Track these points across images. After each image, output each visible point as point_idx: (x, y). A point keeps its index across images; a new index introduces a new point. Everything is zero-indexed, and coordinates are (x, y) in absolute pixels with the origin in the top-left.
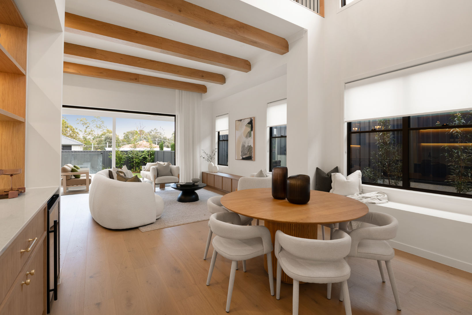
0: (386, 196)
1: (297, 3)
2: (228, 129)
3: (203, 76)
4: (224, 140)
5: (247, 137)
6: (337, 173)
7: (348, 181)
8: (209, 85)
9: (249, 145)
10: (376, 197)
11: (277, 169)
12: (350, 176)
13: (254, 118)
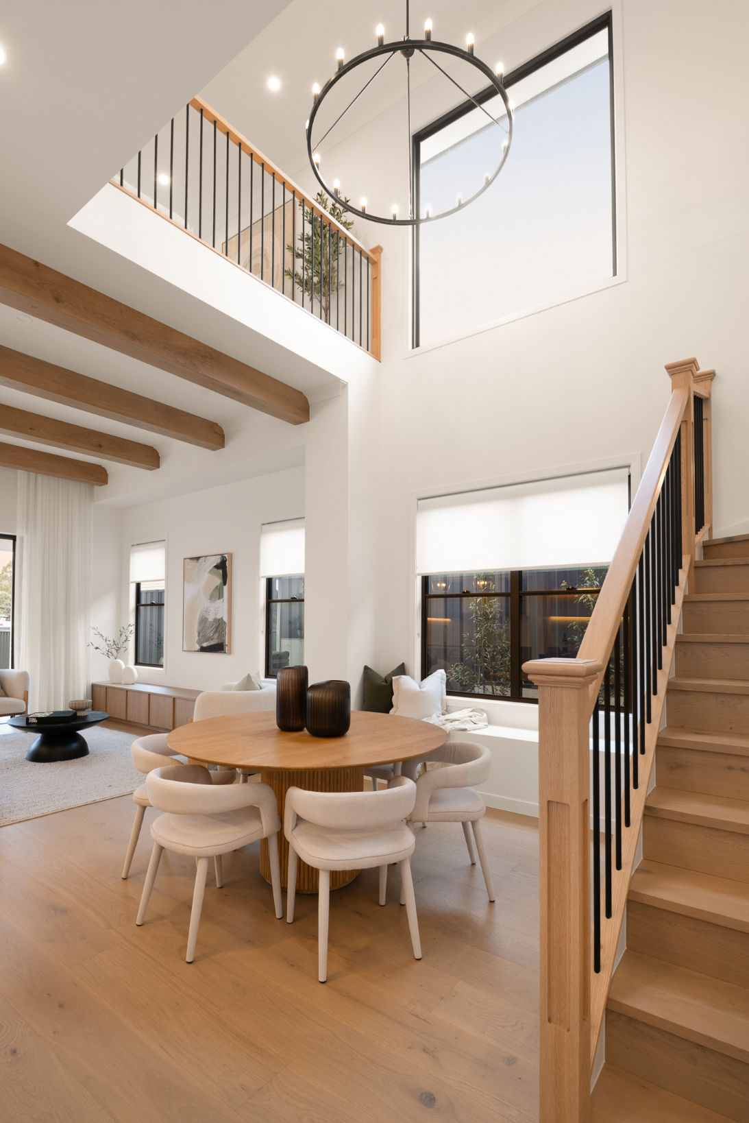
0: (485, 715)
1: (328, 325)
2: (164, 578)
3: (100, 446)
4: (152, 604)
5: (212, 598)
6: (403, 676)
7: (422, 690)
8: (114, 467)
9: (219, 617)
10: (468, 718)
11: (288, 670)
12: (426, 680)
13: (231, 555)
